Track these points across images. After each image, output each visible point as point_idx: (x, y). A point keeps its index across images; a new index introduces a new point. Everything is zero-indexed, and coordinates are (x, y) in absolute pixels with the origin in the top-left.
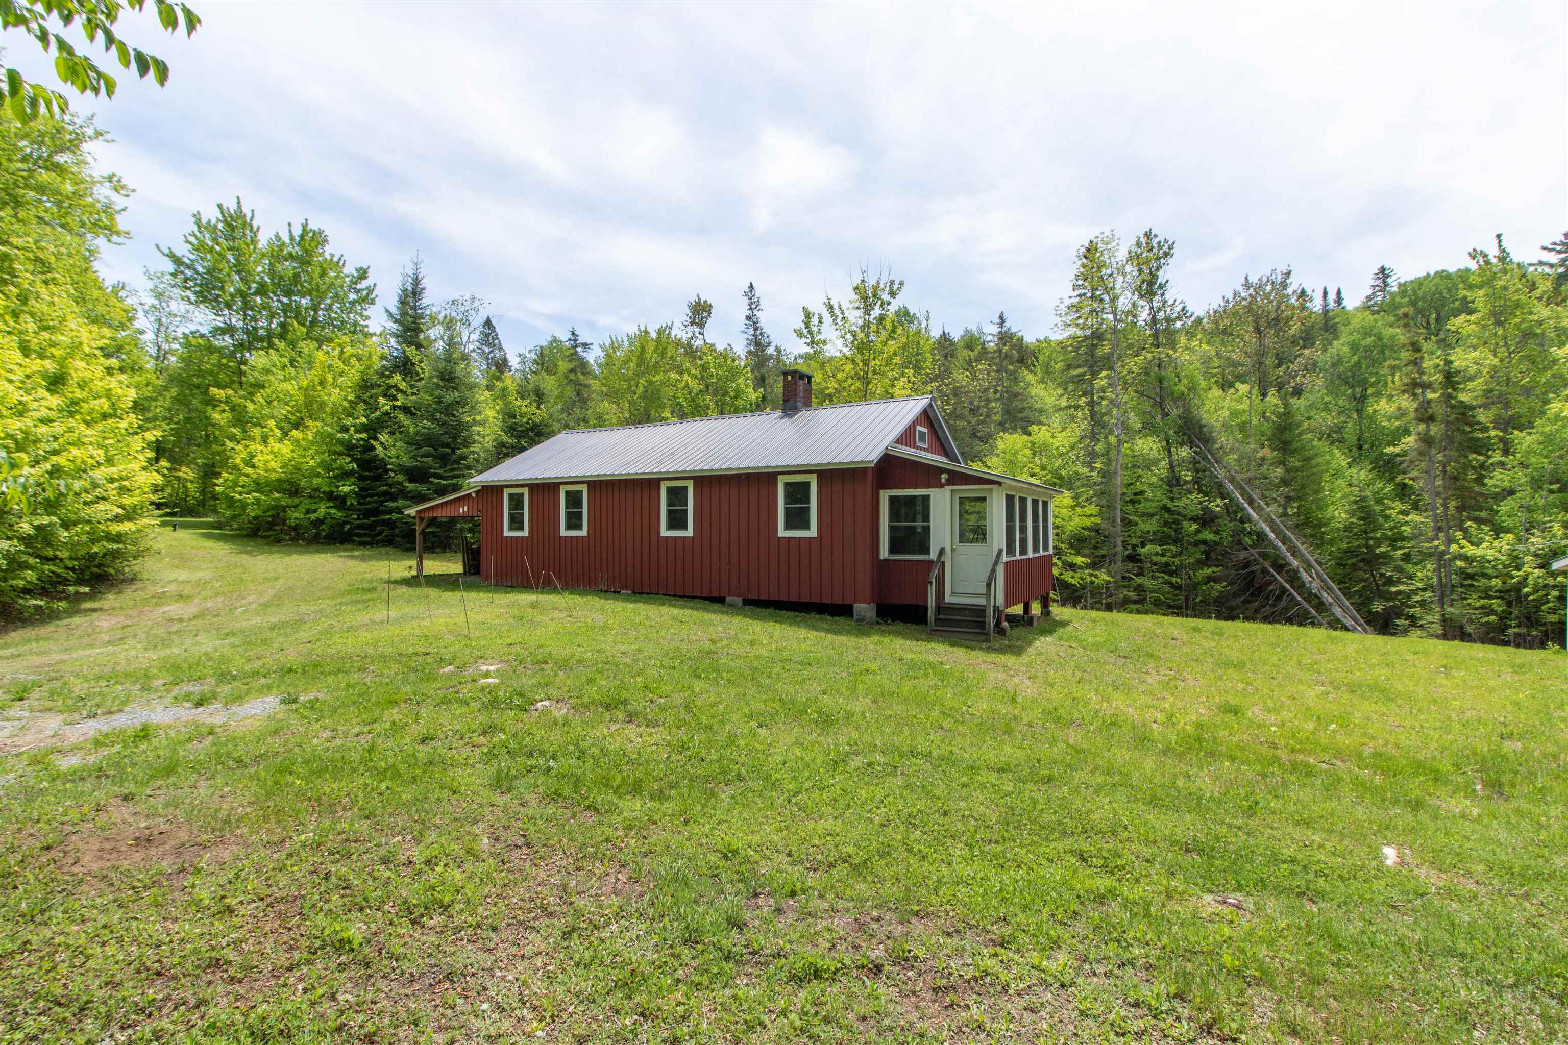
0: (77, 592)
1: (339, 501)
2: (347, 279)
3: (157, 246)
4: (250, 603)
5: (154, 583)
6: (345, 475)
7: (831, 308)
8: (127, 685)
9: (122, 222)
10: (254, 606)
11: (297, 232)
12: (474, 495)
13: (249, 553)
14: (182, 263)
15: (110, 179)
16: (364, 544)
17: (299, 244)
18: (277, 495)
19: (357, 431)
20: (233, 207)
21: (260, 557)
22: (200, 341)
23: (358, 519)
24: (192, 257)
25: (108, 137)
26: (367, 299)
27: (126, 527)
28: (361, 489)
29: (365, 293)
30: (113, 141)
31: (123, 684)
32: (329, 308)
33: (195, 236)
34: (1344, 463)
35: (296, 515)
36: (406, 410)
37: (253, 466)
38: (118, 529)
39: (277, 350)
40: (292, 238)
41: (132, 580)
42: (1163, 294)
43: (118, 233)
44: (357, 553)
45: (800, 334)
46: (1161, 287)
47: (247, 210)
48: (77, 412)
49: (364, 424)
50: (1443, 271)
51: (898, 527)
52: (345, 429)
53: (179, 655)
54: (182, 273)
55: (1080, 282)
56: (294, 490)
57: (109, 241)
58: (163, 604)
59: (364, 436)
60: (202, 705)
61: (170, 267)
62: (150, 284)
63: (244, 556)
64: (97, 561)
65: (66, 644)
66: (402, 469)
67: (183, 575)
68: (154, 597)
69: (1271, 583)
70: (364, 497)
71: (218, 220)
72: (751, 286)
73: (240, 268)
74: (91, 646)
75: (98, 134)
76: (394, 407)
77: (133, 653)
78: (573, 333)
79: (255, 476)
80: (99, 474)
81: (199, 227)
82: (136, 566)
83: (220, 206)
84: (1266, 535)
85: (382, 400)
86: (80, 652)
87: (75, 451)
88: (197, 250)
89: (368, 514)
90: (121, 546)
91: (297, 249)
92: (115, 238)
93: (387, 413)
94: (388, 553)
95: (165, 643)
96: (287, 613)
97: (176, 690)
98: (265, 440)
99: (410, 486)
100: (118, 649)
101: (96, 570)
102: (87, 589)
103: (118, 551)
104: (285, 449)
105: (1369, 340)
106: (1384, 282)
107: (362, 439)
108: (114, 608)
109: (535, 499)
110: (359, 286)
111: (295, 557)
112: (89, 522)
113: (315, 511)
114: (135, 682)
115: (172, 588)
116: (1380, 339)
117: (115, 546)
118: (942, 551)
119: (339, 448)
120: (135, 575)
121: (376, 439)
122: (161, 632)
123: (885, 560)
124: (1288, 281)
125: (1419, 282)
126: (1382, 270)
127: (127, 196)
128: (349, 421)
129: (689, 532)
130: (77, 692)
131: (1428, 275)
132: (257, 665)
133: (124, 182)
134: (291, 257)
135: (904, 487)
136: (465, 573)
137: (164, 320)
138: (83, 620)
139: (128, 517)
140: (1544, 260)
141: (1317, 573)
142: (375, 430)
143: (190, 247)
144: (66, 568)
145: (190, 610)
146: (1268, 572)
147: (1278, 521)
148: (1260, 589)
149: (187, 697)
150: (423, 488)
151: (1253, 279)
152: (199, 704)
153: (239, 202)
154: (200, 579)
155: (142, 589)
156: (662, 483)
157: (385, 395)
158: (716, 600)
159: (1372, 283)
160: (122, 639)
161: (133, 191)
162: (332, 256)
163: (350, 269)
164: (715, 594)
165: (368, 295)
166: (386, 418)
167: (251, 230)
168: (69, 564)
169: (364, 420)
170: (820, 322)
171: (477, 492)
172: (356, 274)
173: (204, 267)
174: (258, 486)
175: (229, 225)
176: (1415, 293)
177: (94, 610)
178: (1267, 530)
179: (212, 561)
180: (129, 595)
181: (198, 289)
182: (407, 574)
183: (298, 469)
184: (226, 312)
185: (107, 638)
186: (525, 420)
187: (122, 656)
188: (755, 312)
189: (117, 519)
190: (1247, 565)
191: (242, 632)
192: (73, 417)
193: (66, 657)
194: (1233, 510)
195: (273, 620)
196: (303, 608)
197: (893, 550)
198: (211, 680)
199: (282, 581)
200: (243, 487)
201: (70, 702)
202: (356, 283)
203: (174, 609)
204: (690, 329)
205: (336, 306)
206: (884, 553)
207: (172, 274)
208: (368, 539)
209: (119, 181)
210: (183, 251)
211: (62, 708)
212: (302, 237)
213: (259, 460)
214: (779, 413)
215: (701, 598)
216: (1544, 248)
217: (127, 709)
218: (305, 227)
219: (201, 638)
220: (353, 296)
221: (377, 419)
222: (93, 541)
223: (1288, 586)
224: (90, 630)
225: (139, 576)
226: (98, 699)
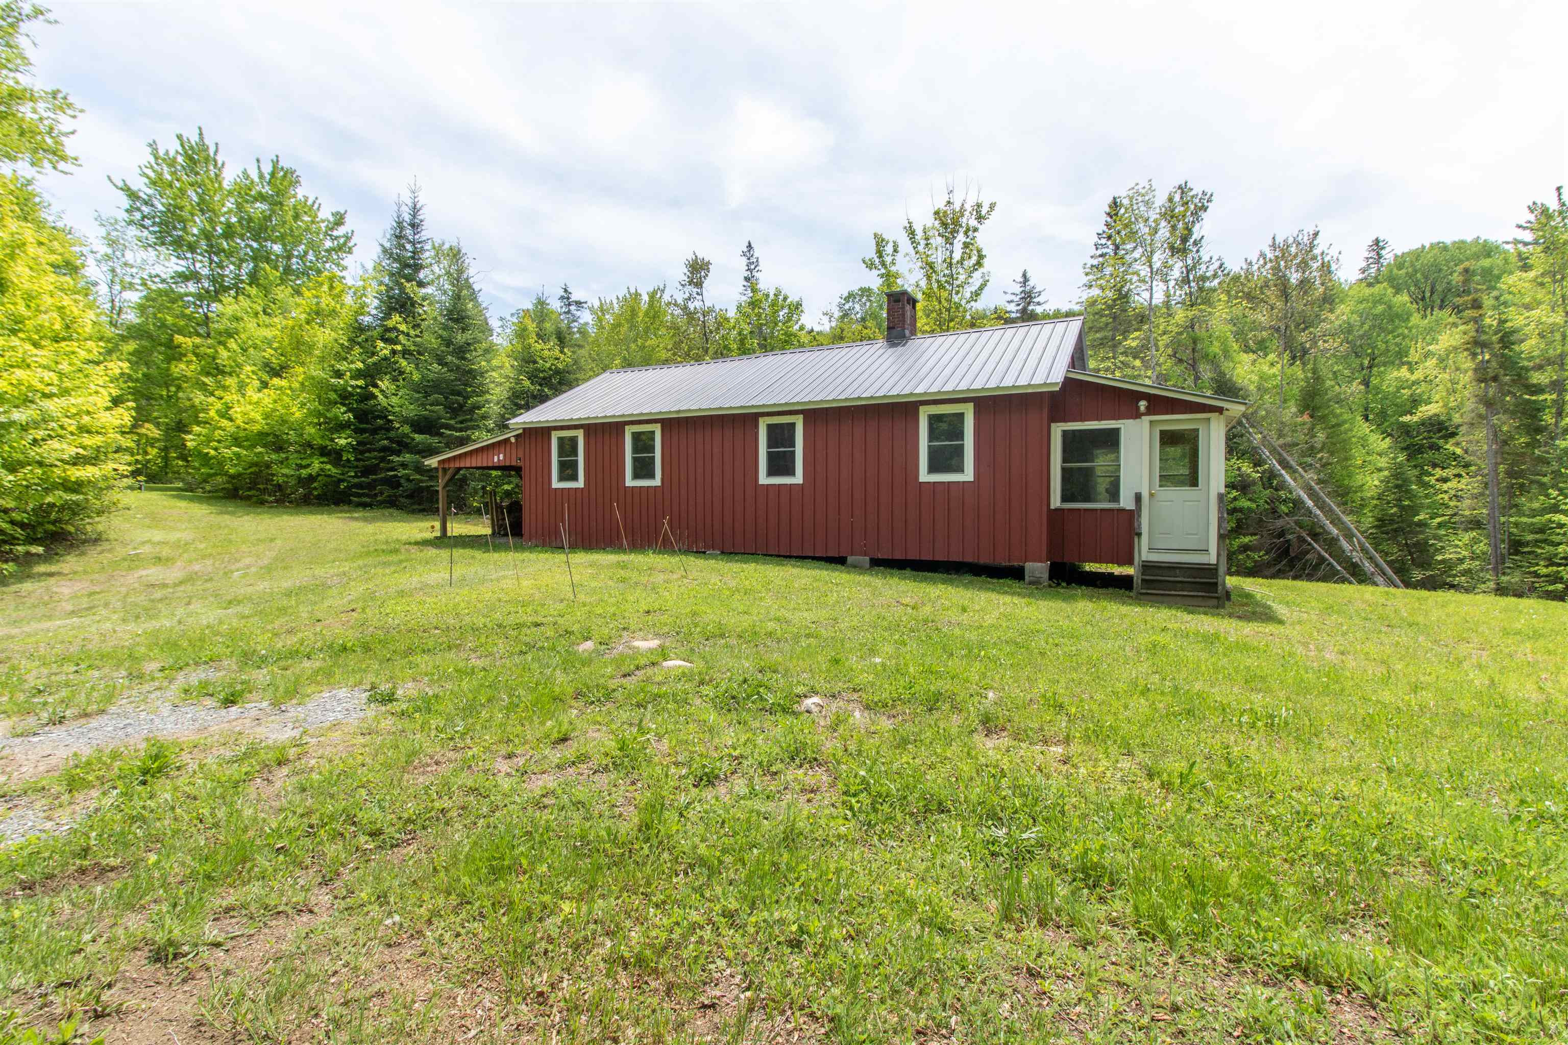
0: (28, 553)
1: (333, 455)
2: (323, 225)
3: (109, 178)
4: (248, 567)
5: (124, 544)
6: (341, 427)
7: (912, 233)
8: (106, 670)
9: (70, 146)
10: (253, 569)
11: (267, 169)
12: (513, 440)
13: (232, 513)
14: (139, 198)
15: (54, 95)
16: (364, 505)
17: (269, 183)
18: (259, 449)
19: (352, 378)
20: (194, 139)
21: (246, 518)
22: (161, 286)
23: (356, 476)
24: (150, 192)
25: (49, 16)
26: (344, 247)
27: (87, 472)
28: (359, 443)
29: (342, 241)
30: (56, 22)
31: (99, 668)
32: (302, 257)
33: (152, 167)
34: (1368, 430)
35: (285, 471)
36: (406, 353)
37: (231, 420)
38: (78, 474)
39: (249, 296)
40: (261, 176)
41: (97, 541)
42: (1198, 251)
43: (64, 158)
44: (356, 515)
45: (870, 265)
46: (1195, 243)
47: (209, 142)
48: (20, 330)
49: (358, 370)
50: (1439, 243)
51: (1071, 469)
52: (339, 374)
53: (172, 628)
54: (138, 209)
55: (1103, 241)
56: (278, 445)
57: (55, 168)
58: (137, 567)
59: (360, 383)
60: (233, 702)
61: (126, 203)
62: (103, 232)
63: (226, 517)
64: (53, 516)
65: (14, 615)
66: (405, 421)
67: (158, 535)
68: (125, 559)
69: (1307, 552)
70: (362, 453)
71: (177, 152)
72: (750, 246)
73: (204, 206)
74: (50, 618)
75: (38, 12)
76: (394, 352)
77: (108, 625)
78: (566, 291)
79: (233, 429)
80: (53, 406)
81: (156, 158)
82: (101, 524)
83: (179, 137)
84: (1303, 502)
85: (380, 344)
86: (35, 625)
87: (20, 373)
88: (154, 183)
89: (367, 471)
90: (81, 497)
91: (267, 188)
92: (62, 165)
93: (385, 359)
94: (391, 515)
95: (150, 612)
96: (298, 577)
97: (181, 679)
98: (242, 387)
99: (418, 437)
100: (87, 621)
101: (51, 527)
102: (40, 550)
103: (77, 503)
104: (267, 398)
105: (1380, 308)
106: (1378, 254)
107: (357, 386)
108: (75, 573)
109: (592, 441)
110: (335, 233)
111: (285, 517)
112: (40, 464)
113: (308, 466)
114: (118, 666)
115: (146, 549)
116: (1390, 307)
117: (75, 497)
118: (1138, 498)
119: (333, 396)
120: (100, 534)
121: (376, 386)
122: (141, 599)
123: (1056, 510)
124: (1315, 242)
125: (1418, 254)
126: (1377, 242)
127: (74, 117)
128: (342, 366)
129: (798, 478)
130: (32, 681)
131: (1423, 247)
132: (291, 641)
133: (71, 99)
134: (261, 197)
135: (1082, 420)
136: (493, 534)
137: (118, 270)
138: (37, 585)
139: (93, 460)
140: (1519, 238)
141: (1358, 540)
142: (372, 377)
143: (147, 181)
144: (13, 522)
145: (174, 574)
146: (1305, 541)
147: (1317, 487)
148: (1298, 557)
149: (205, 690)
150: (434, 441)
151: (1279, 240)
152: (229, 702)
153: (201, 134)
154: (179, 541)
155: (110, 551)
156: (761, 420)
157: (384, 339)
158: (839, 561)
159: (1366, 254)
160: (91, 608)
161: (82, 111)
162: (306, 198)
163: (325, 214)
164: (832, 553)
165: (345, 244)
166: (384, 363)
167: (215, 165)
168: (16, 516)
169: (360, 365)
170: (895, 251)
171: (517, 436)
172: (332, 219)
173: (163, 204)
174: (236, 441)
175: (191, 159)
176: (1412, 265)
177: (51, 575)
178: (1305, 497)
179: (189, 521)
180: (93, 557)
181: (157, 229)
182: (429, 535)
183: (284, 422)
184: (189, 255)
185: (70, 608)
186: (548, 365)
187: (93, 629)
188: (755, 273)
189: (76, 461)
190: (1282, 534)
191: (250, 599)
192: (16, 335)
193: (14, 631)
194: (1270, 478)
195: (286, 584)
196: (319, 571)
197: (1064, 499)
198: (230, 663)
199: (279, 542)
200: (219, 441)
201: (21, 697)
202: (332, 229)
203: (153, 573)
204: (689, 288)
205: (311, 256)
206: (1056, 502)
207: (127, 211)
208: (368, 500)
209: (65, 98)
210: (139, 184)
211: (7, 707)
212: (273, 175)
213: (237, 412)
214: (881, 343)
215: (814, 558)
216: (1519, 227)
217: (113, 709)
218: (275, 163)
219: (196, 606)
220: (328, 244)
221: (375, 364)
222: (47, 490)
223: (1327, 556)
224: (46, 598)
225: (104, 536)
226: (64, 693)
